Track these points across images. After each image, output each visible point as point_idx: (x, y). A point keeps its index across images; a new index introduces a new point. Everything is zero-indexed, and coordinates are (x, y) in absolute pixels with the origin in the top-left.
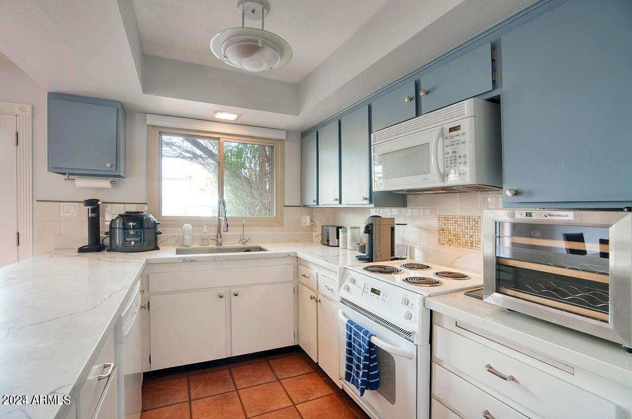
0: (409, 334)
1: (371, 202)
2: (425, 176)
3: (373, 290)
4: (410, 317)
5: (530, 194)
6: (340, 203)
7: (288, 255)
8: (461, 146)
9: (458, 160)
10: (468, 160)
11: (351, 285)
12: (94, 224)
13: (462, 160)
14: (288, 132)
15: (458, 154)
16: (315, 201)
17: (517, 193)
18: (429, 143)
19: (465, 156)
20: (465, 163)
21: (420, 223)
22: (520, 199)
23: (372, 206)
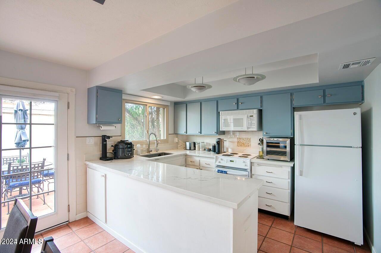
0: (246, 169)
1: (217, 134)
2: (242, 127)
3: (231, 161)
4: (246, 165)
5: (269, 134)
6: (201, 133)
7: (181, 155)
8: (253, 121)
9: (252, 124)
10: (255, 124)
11: (221, 161)
12: (104, 147)
13: (253, 124)
14: (171, 102)
15: (252, 123)
16: (185, 132)
17: (267, 133)
18: (243, 119)
19: (254, 124)
20: (254, 125)
21: (231, 140)
22: (267, 135)
23: (218, 135)
